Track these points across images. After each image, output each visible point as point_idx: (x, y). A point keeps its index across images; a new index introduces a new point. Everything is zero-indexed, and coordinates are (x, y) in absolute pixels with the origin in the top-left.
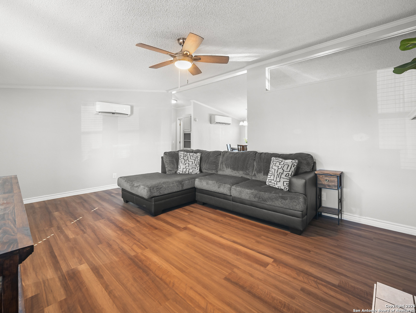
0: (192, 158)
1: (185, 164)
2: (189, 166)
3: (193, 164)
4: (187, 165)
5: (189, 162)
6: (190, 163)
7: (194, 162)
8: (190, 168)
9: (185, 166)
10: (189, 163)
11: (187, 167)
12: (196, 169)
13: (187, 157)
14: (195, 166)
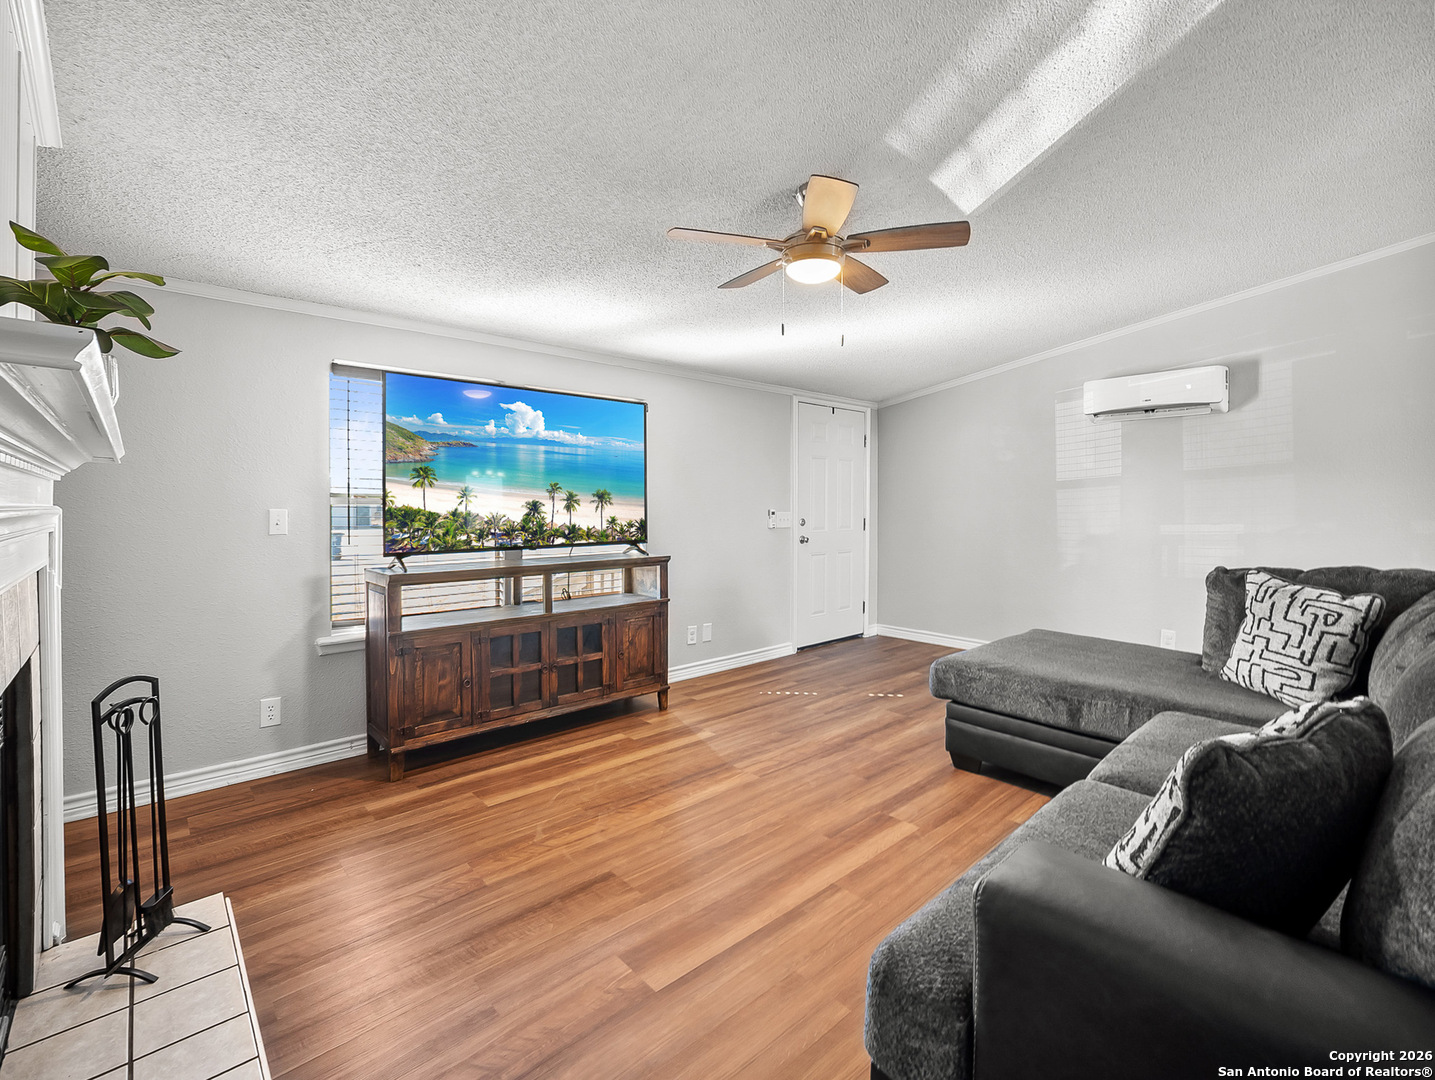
0: (1295, 614)
1: (1250, 638)
2: (1266, 654)
3: (1289, 650)
4: (1260, 644)
5: (1271, 635)
6: (1277, 642)
7: (1295, 640)
8: (1270, 666)
9: (1250, 647)
10: (1268, 640)
11: (1255, 659)
12: (1299, 678)
13: (1268, 603)
14: (1298, 664)
